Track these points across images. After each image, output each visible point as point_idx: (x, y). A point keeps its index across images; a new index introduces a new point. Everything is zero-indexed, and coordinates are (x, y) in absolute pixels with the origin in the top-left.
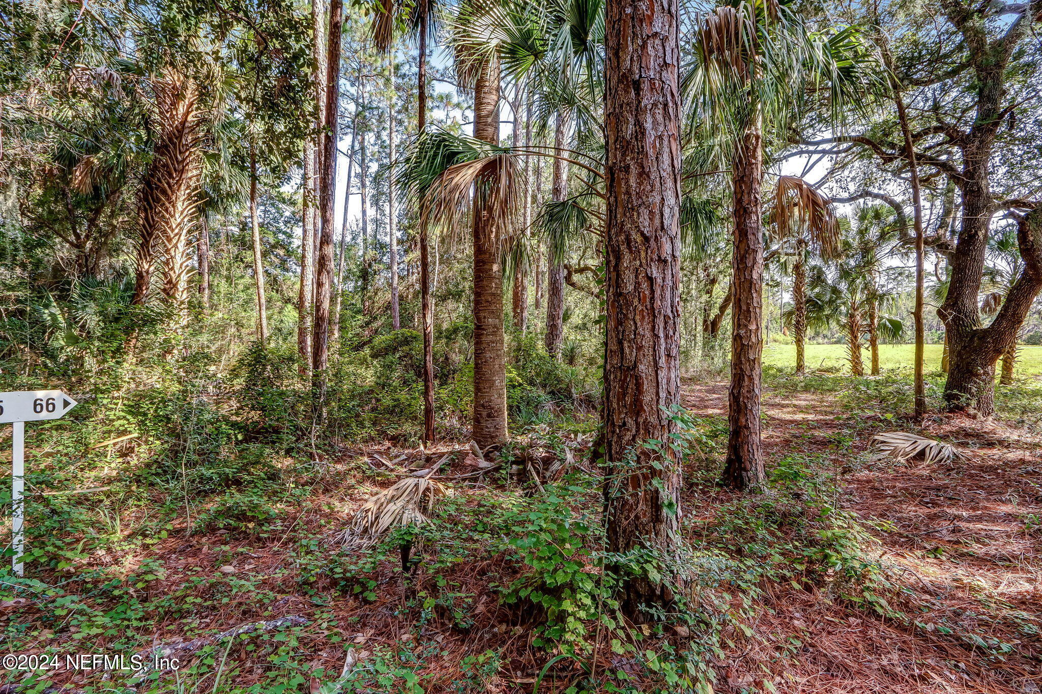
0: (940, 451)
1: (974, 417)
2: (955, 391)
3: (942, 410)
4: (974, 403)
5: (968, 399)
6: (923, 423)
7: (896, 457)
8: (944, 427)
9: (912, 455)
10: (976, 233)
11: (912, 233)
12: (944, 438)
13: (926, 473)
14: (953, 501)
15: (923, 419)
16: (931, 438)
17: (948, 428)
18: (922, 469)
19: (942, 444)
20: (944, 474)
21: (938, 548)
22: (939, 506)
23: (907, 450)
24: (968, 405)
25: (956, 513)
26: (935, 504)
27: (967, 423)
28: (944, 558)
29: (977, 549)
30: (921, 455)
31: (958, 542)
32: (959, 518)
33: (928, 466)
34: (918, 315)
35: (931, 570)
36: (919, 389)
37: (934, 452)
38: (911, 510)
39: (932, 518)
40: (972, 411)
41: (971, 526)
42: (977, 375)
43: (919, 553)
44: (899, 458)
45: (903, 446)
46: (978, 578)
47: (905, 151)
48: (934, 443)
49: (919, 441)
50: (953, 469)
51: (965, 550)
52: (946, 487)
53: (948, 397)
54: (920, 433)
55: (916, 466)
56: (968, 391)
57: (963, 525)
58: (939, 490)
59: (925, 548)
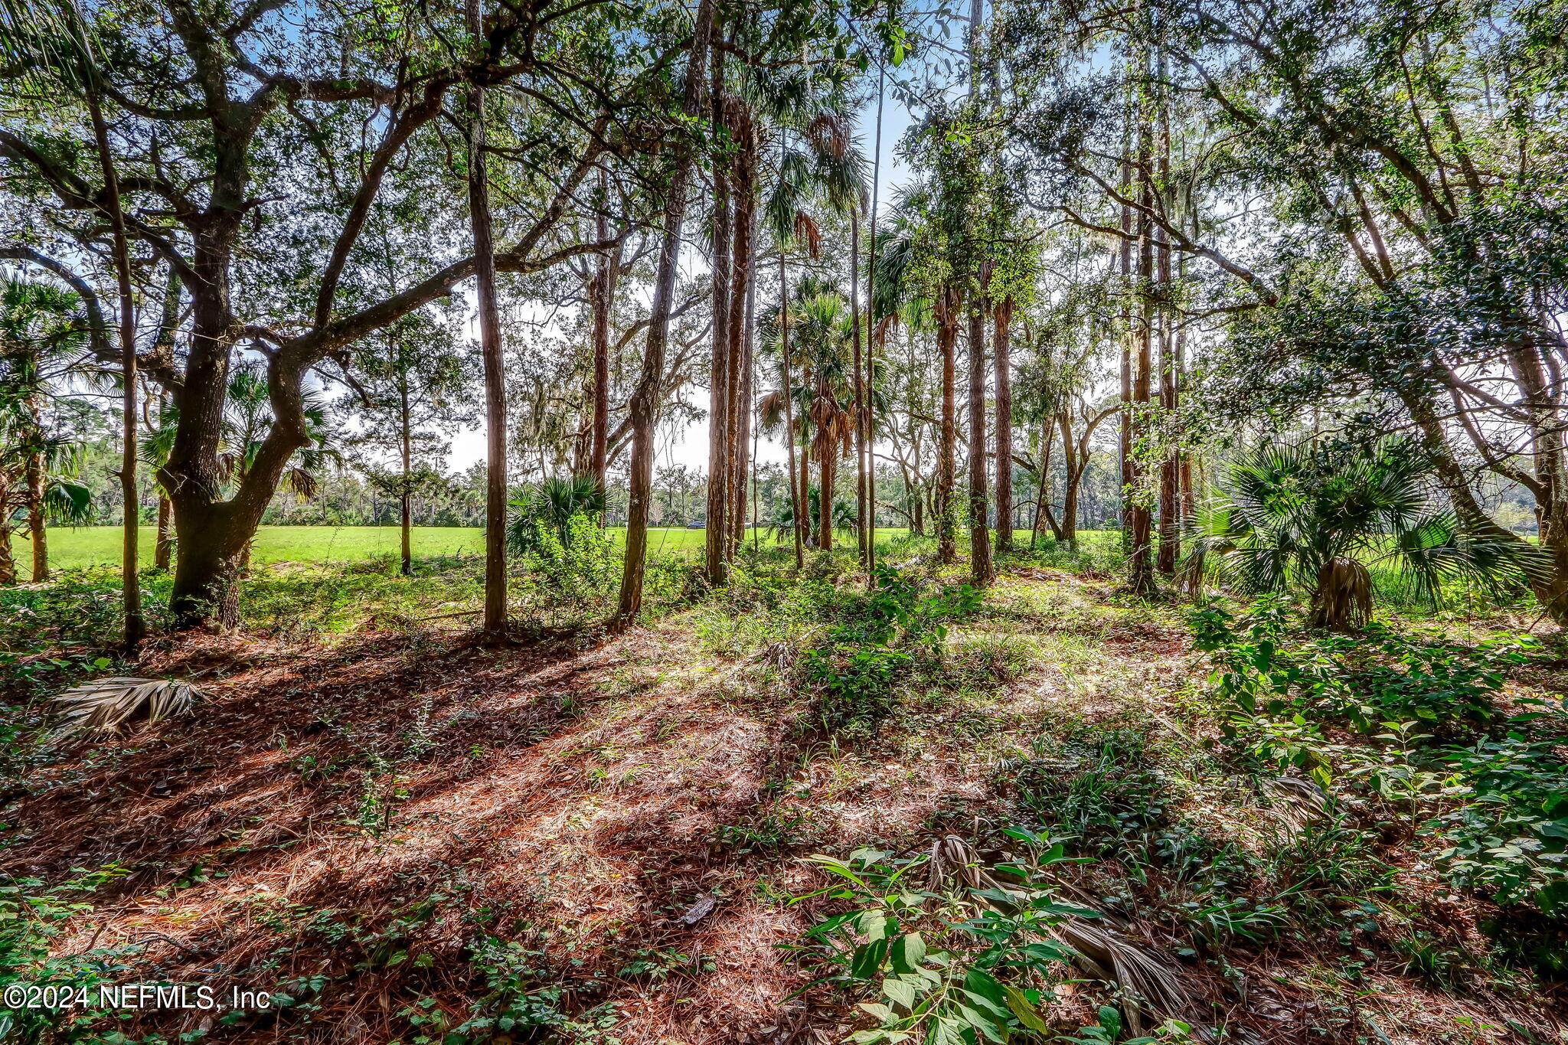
0: (174, 695)
1: (216, 631)
2: (189, 597)
3: (169, 629)
4: (215, 611)
5: (207, 606)
6: (141, 654)
7: (100, 724)
8: (174, 654)
9: (127, 713)
10: (213, 364)
11: (116, 342)
12: (178, 671)
13: (153, 739)
14: (202, 773)
15: (141, 648)
16: (155, 677)
17: (181, 655)
18: (147, 734)
19: (177, 682)
20: (183, 731)
21: (195, 865)
22: (183, 787)
23: (118, 707)
24: (208, 615)
25: (210, 791)
26: (176, 788)
27: (206, 643)
28: (205, 879)
29: (249, 838)
30: (144, 711)
31: (221, 841)
32: (215, 797)
33: (156, 725)
34: (127, 477)
35: (188, 910)
36: (132, 599)
37: (163, 699)
38: (141, 813)
39: (173, 814)
40: (212, 624)
41: (233, 803)
42: (219, 571)
43: (163, 891)
44: (106, 725)
45: (113, 701)
46: (258, 886)
47: (106, 200)
48: (162, 684)
49: (139, 687)
50: (196, 719)
51: (234, 849)
52: (189, 751)
53: (178, 607)
54: (137, 672)
55: (136, 731)
56: (206, 594)
57: (220, 807)
58: (180, 762)
59: (173, 876)
